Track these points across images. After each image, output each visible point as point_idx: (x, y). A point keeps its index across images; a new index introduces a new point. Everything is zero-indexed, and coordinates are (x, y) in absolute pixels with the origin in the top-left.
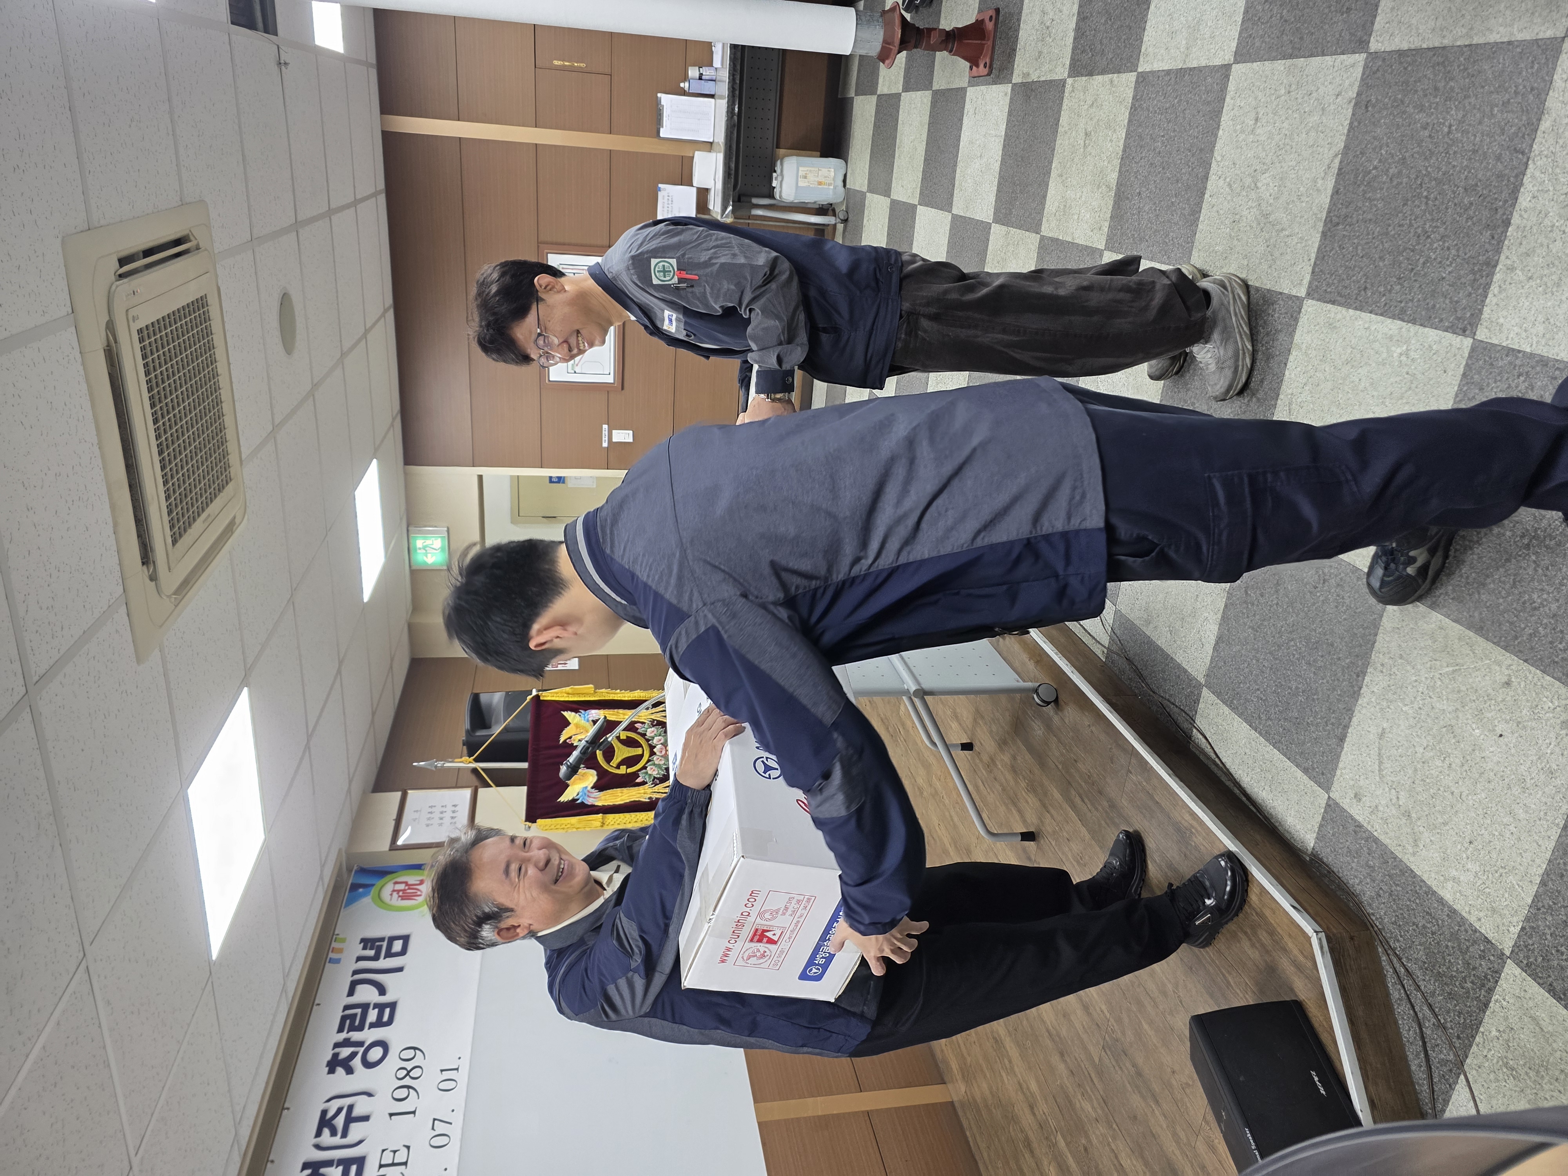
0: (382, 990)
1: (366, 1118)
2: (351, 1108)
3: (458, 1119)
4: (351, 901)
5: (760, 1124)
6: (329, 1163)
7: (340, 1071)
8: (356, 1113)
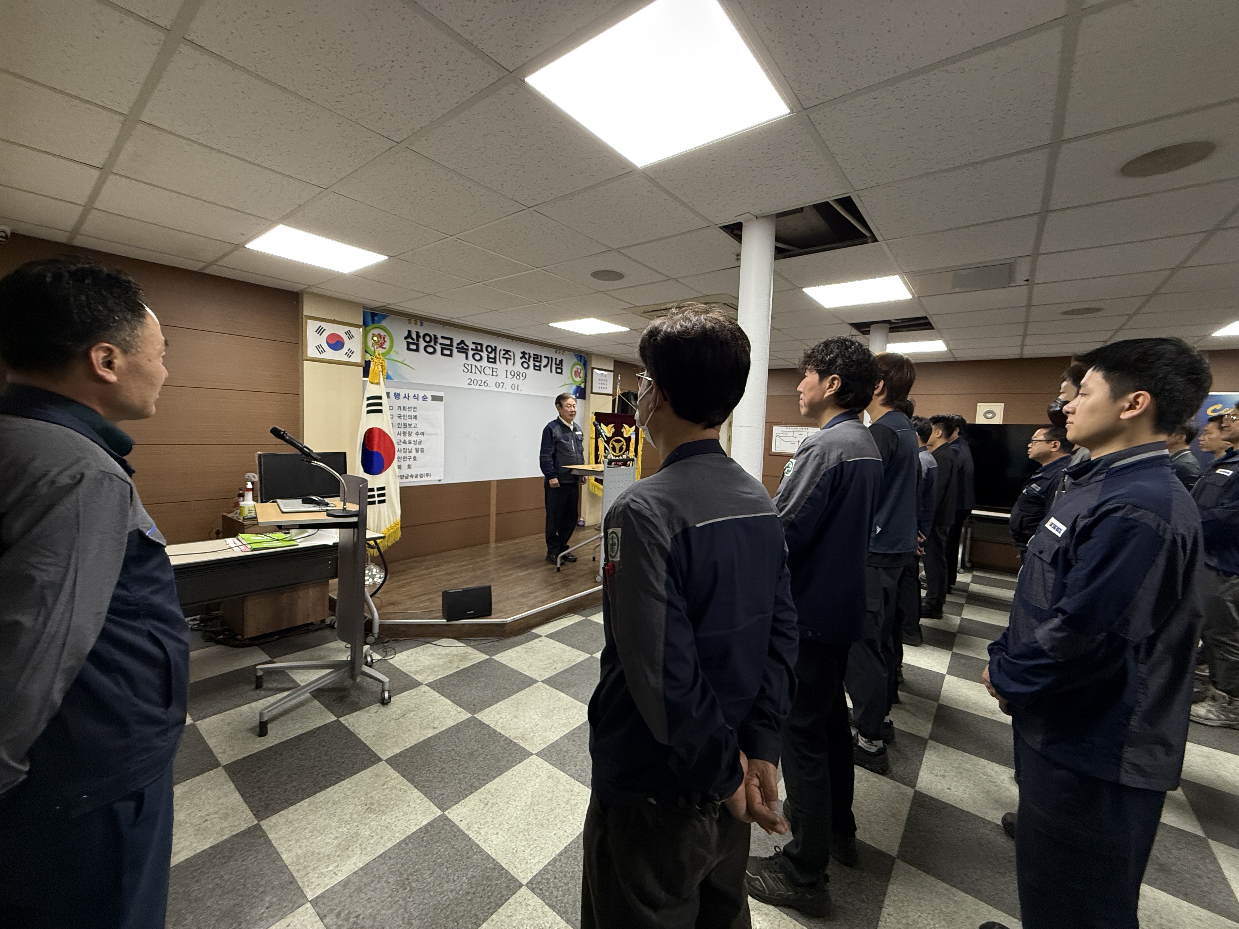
0: (545, 366)
1: (507, 363)
2: (510, 359)
3: (503, 390)
4: (575, 355)
5: (490, 481)
6: (495, 354)
7: (521, 355)
8: (509, 361)
